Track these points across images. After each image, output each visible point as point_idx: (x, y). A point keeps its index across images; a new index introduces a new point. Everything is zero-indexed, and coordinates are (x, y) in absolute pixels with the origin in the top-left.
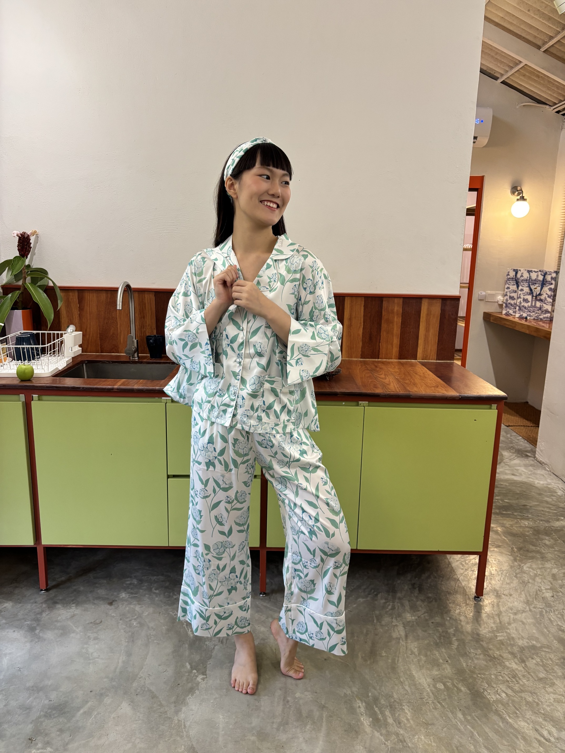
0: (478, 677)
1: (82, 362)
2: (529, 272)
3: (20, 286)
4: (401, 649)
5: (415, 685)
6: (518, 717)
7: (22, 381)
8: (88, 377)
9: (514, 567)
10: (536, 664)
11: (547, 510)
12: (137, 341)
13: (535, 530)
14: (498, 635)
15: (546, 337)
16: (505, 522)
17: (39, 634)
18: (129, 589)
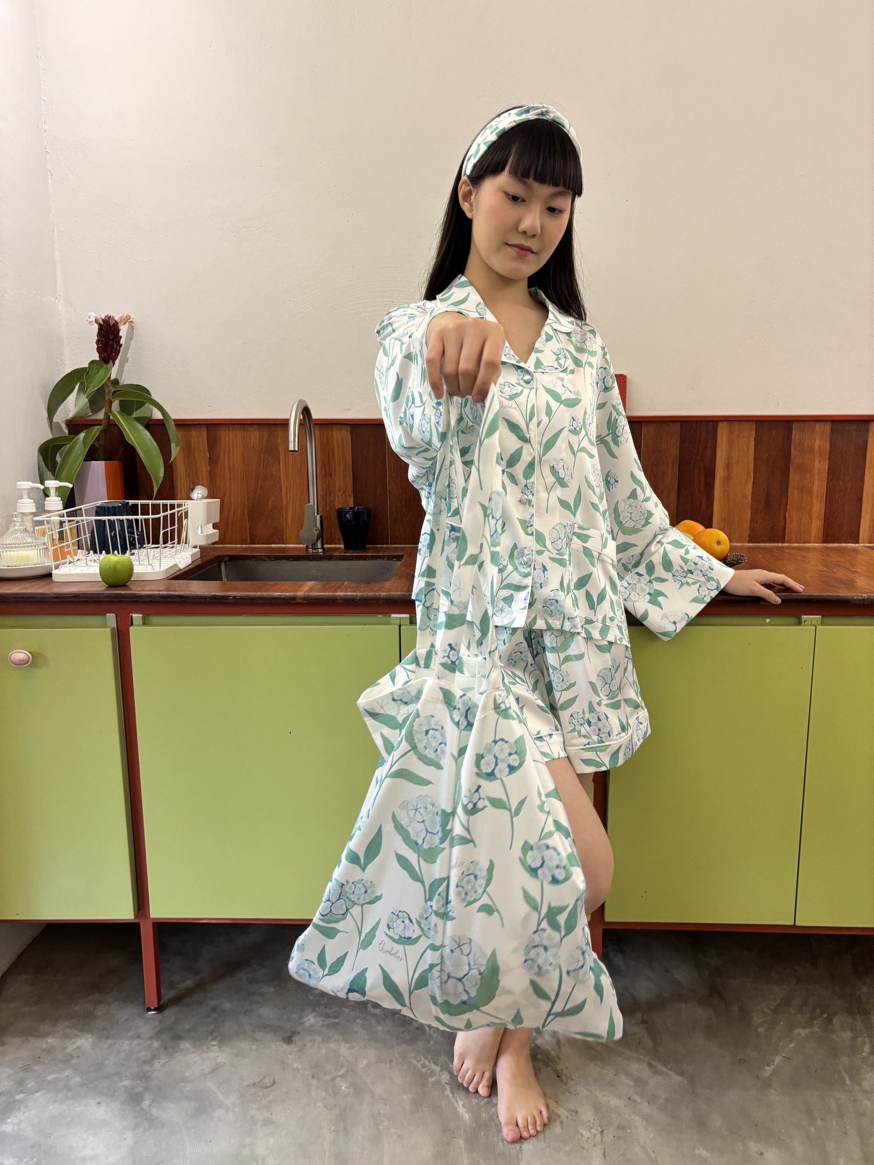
1: (218, 558)
3: (100, 419)
7: (111, 586)
8: (230, 580)
12: (321, 517)
17: (150, 1110)
18: (322, 1007)
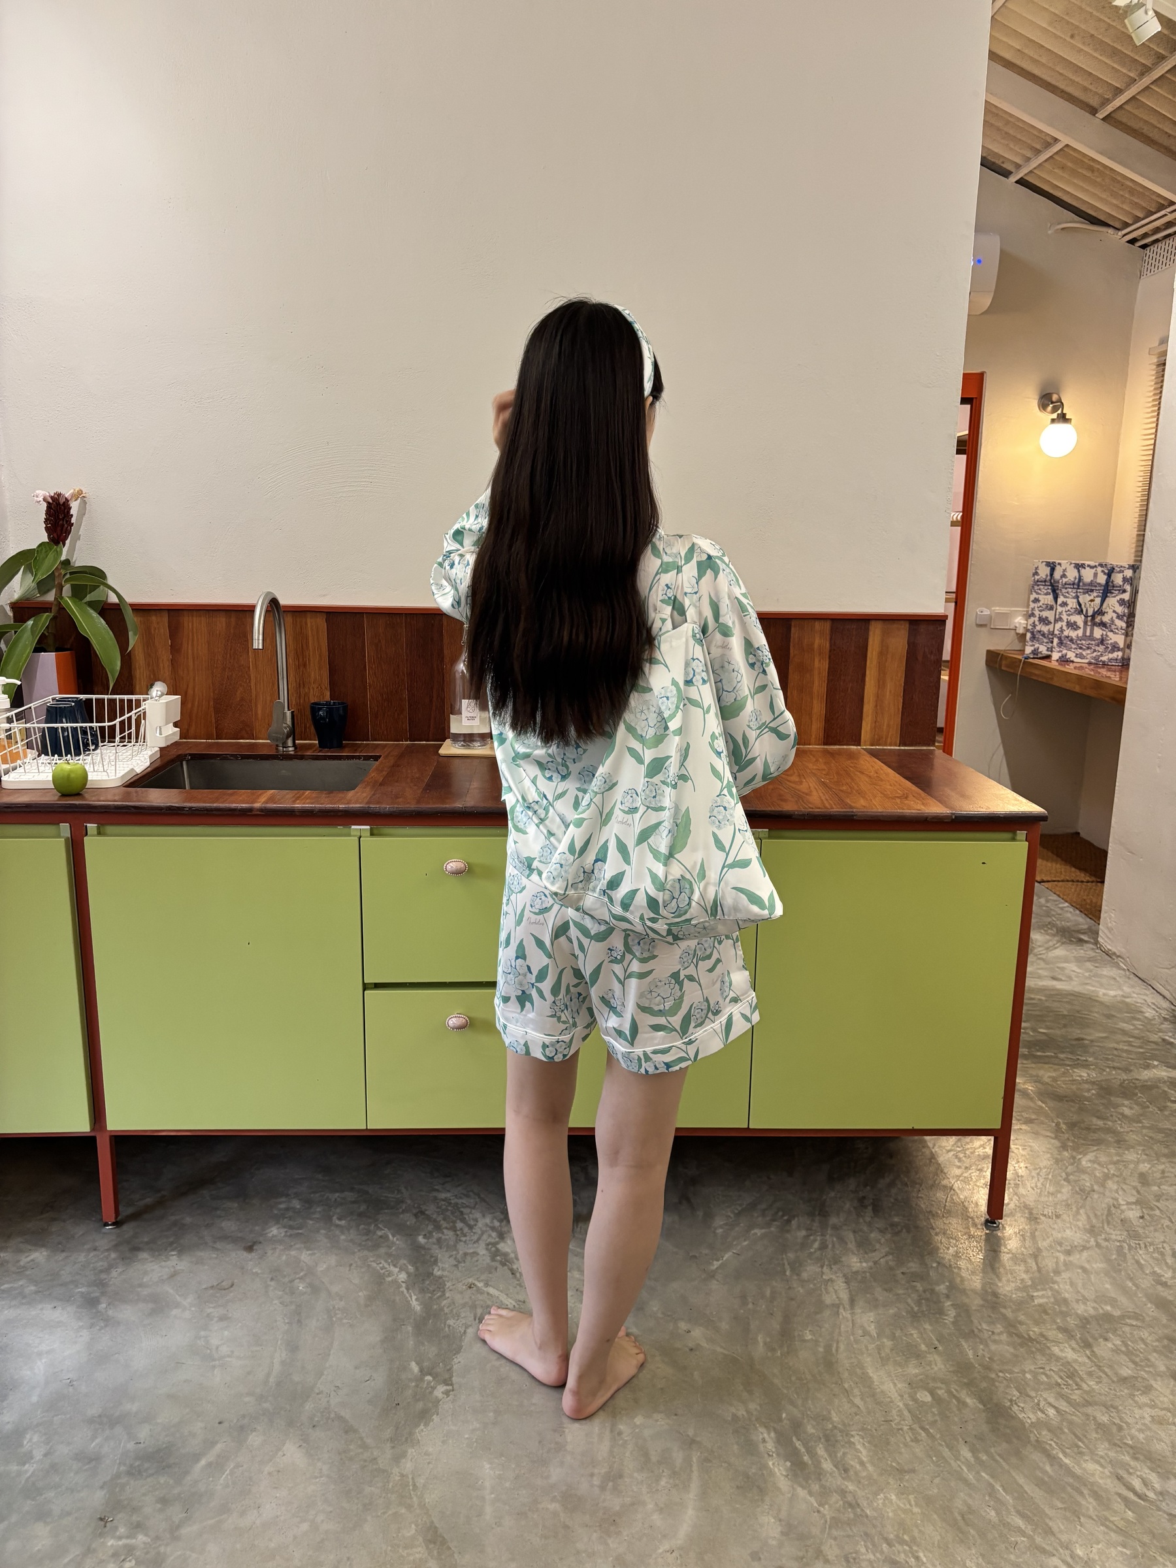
0: (999, 1377)
1: (180, 758)
2: (1078, 567)
3: (50, 603)
4: (842, 1326)
5: (873, 1395)
6: (1081, 1453)
7: (64, 795)
8: (192, 788)
9: (1062, 1160)
10: (1113, 1350)
11: (1125, 1048)
12: (292, 713)
13: (1101, 1088)
14: (1035, 1294)
15: (1116, 699)
16: (1041, 1073)
17: (106, 1311)
18: (285, 1220)
